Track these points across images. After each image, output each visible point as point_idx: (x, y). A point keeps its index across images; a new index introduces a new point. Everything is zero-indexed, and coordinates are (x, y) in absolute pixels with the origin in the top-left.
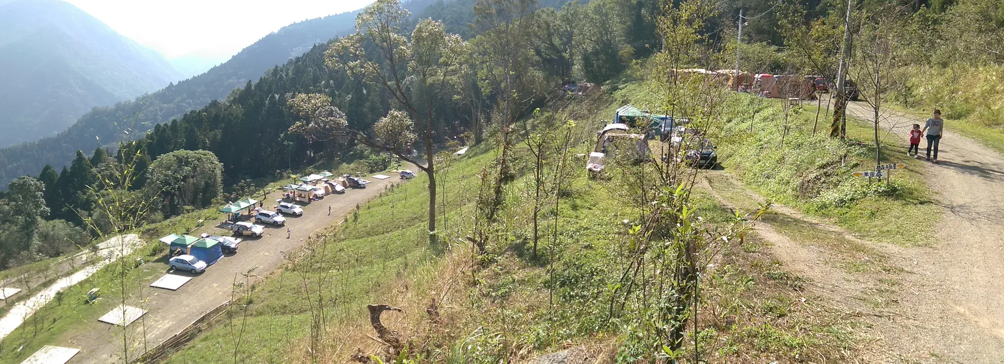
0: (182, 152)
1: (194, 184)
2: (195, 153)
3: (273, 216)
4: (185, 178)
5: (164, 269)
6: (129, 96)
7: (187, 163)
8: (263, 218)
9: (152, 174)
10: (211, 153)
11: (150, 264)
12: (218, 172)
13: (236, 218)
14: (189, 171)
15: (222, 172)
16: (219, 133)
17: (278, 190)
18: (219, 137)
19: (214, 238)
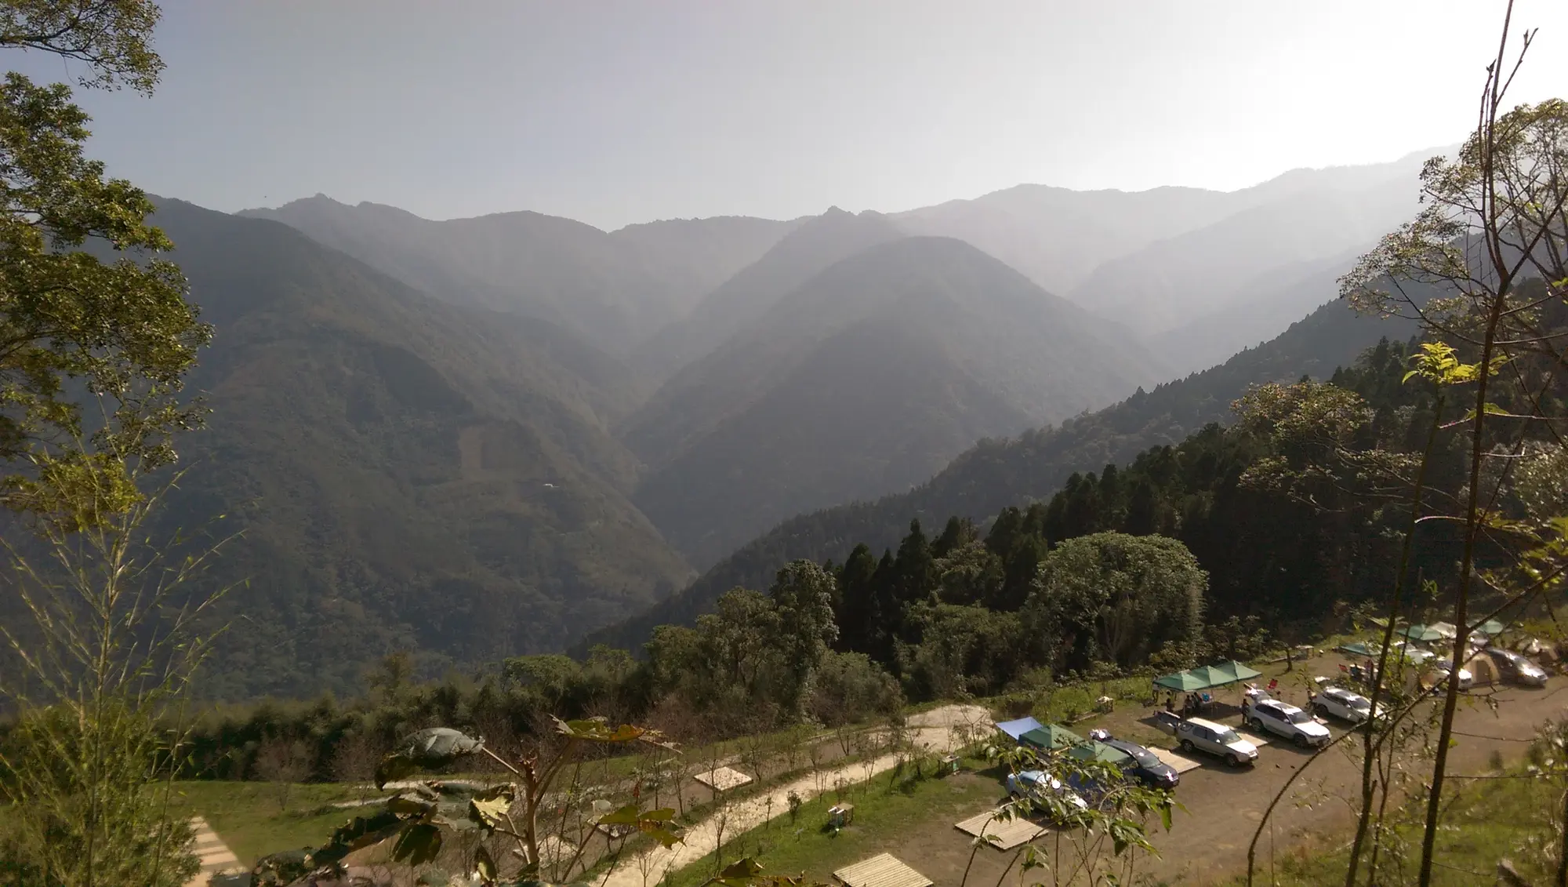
3: (1295, 719)
4: (1115, 599)
5: (996, 796)
7: (1122, 565)
8: (1267, 720)
9: (1045, 581)
10: (1179, 544)
11: (971, 777)
12: (1195, 593)
14: (1125, 582)
15: (1205, 593)
18: (1208, 508)
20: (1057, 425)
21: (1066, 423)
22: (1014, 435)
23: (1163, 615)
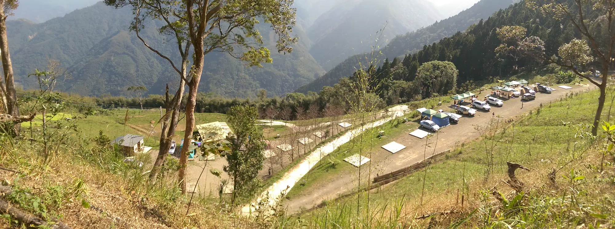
0: (436, 62)
1: (441, 81)
2: (443, 63)
3: (483, 105)
4: (436, 77)
5: (417, 126)
6: (413, 28)
7: (438, 69)
8: (477, 105)
9: (419, 73)
10: (452, 63)
11: (411, 122)
12: (455, 75)
13: (461, 103)
14: (439, 73)
15: (457, 75)
16: (458, 51)
17: (489, 89)
18: (458, 54)
19: (446, 113)
20: (415, 31)
21: (418, 30)
22: (404, 34)
23: (447, 81)
